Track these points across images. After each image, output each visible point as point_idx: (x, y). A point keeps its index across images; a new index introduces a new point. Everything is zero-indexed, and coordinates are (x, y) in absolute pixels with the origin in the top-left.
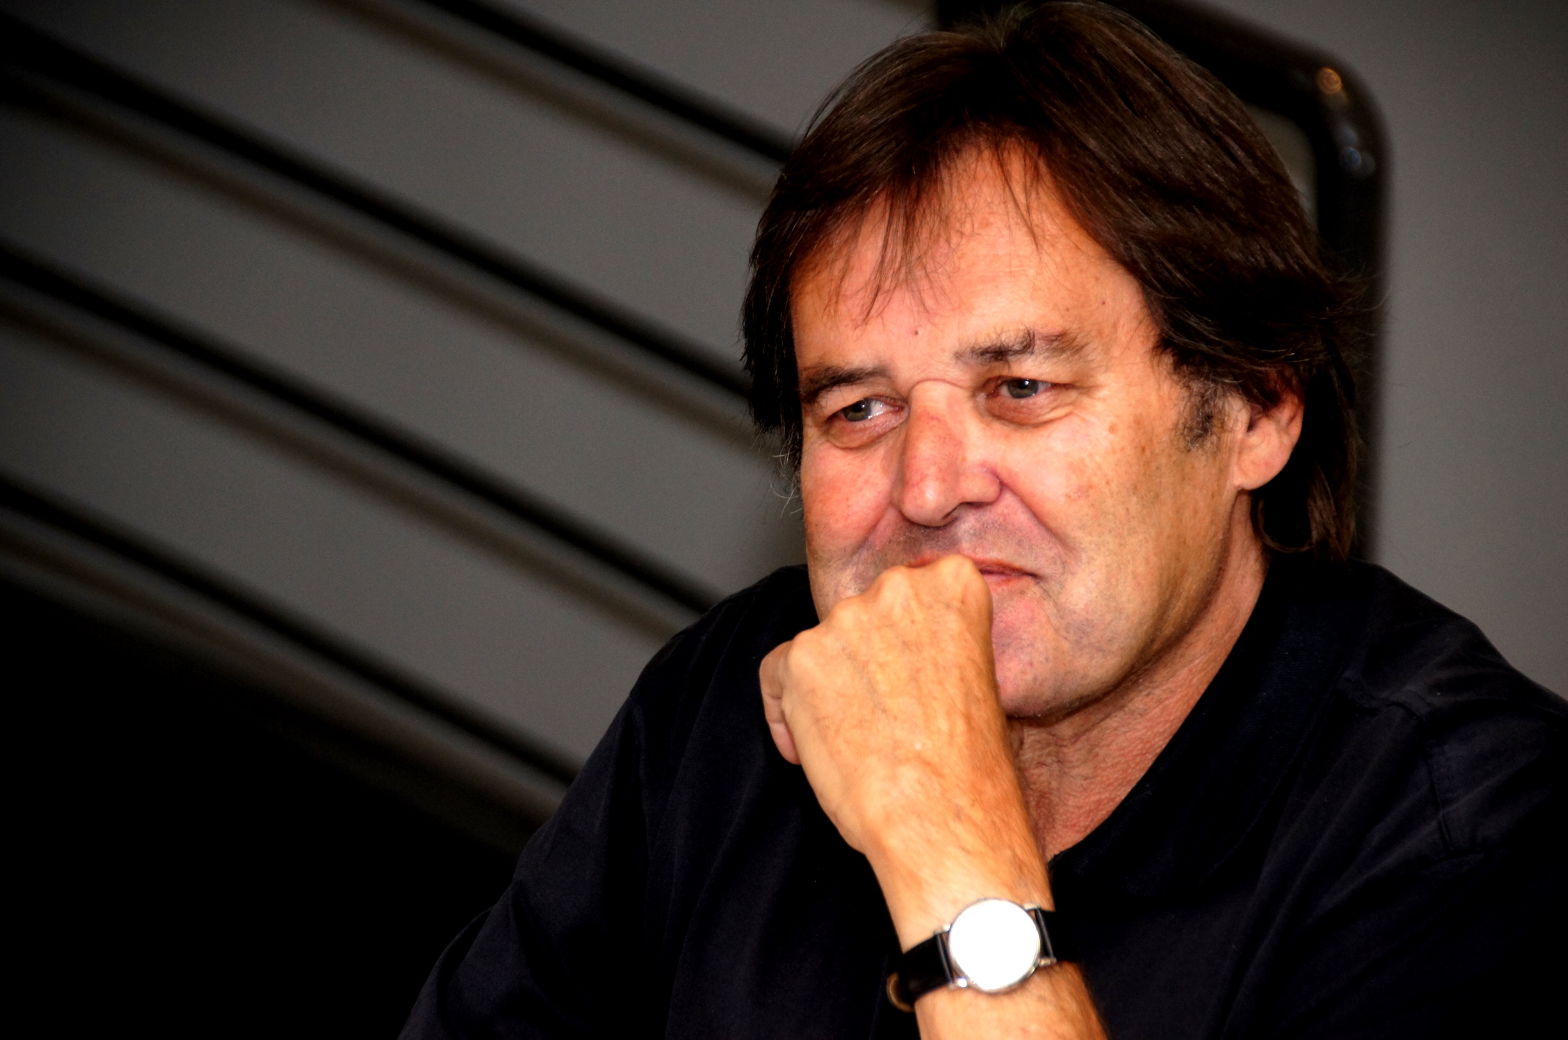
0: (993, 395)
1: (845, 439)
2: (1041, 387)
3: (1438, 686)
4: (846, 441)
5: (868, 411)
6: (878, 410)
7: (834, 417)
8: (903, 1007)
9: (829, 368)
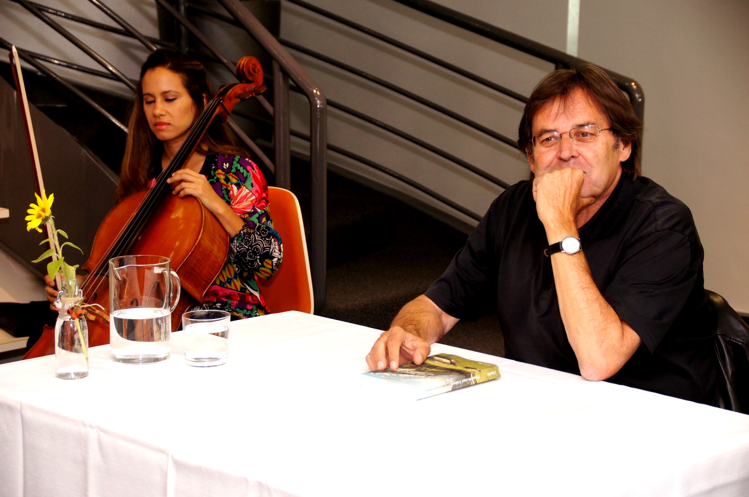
0: (578, 136)
1: (546, 145)
2: (589, 135)
3: (658, 198)
4: (547, 145)
5: (550, 140)
6: (553, 139)
7: (543, 141)
8: (547, 256)
9: (545, 129)
